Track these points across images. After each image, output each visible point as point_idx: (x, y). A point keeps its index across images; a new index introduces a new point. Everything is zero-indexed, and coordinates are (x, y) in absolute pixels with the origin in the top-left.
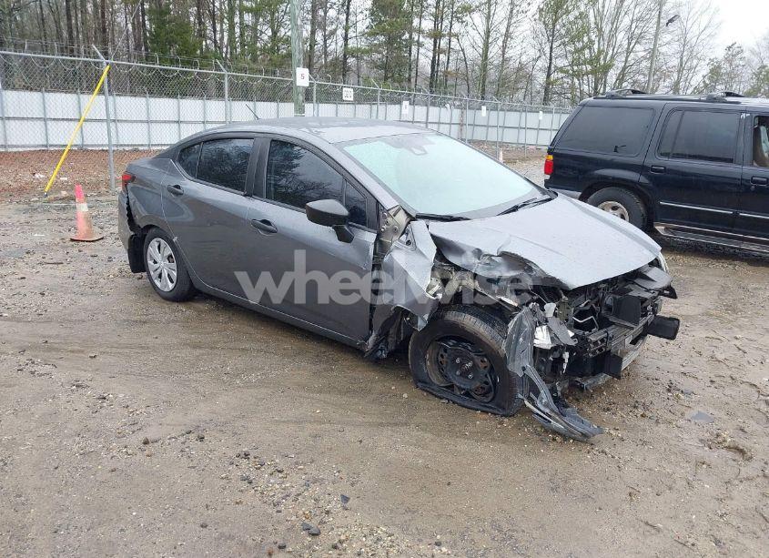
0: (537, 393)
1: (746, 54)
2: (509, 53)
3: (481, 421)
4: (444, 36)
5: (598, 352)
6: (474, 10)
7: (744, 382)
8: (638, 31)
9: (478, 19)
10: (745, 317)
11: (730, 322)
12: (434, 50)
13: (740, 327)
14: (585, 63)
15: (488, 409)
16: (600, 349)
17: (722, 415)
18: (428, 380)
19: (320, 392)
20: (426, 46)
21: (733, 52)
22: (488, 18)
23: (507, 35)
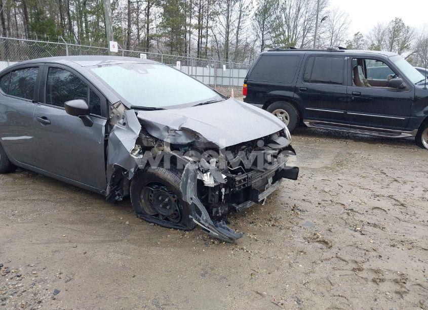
0: (200, 214)
1: (364, 38)
2: (240, 37)
3: (172, 235)
4: (204, 28)
5: (242, 187)
6: (219, 14)
7: (337, 203)
8: (308, 26)
9: (222, 19)
10: (346, 169)
11: (338, 171)
12: (199, 36)
13: (343, 173)
14: (282, 42)
15: (178, 227)
16: (244, 185)
17: (321, 222)
18: (143, 212)
19: (72, 224)
20: (194, 33)
21: (358, 37)
22: (228, 18)
23: (239, 28)
